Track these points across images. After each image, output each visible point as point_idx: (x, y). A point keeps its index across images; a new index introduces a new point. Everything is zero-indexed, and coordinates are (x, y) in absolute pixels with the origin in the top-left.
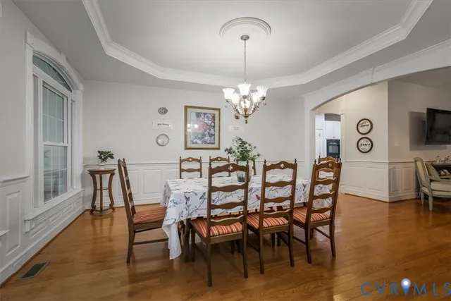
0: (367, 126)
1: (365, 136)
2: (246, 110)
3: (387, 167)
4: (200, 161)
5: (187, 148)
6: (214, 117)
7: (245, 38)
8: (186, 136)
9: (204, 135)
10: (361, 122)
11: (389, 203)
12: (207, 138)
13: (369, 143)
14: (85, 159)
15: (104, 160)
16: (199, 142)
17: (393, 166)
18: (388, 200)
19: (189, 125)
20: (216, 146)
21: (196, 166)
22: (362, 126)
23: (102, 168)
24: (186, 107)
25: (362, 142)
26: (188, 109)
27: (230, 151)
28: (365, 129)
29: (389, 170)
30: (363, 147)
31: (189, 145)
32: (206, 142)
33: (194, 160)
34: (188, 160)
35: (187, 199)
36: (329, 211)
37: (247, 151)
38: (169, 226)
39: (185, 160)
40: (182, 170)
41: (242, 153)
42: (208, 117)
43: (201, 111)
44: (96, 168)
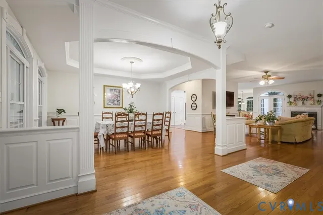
0: (195, 97)
1: (194, 102)
2: (132, 93)
3: (201, 117)
4: (112, 114)
5: (104, 108)
6: (120, 91)
7: (132, 63)
8: (104, 101)
9: (114, 101)
10: (193, 96)
12: (116, 102)
13: (196, 105)
14: (48, 113)
15: (60, 113)
16: (111, 104)
17: (204, 116)
18: (201, 131)
19: (105, 94)
20: (121, 106)
21: (110, 116)
23: (59, 118)
24: (104, 86)
25: (193, 105)
26: (106, 87)
27: (125, 109)
28: (194, 99)
29: (202, 119)
30: (193, 107)
31: (106, 106)
32: (115, 105)
33: (109, 113)
34: (106, 113)
35: (107, 127)
37: (132, 109)
38: (100, 136)
39: (104, 113)
40: (103, 118)
41: (130, 110)
42: (116, 92)
43: (112, 88)
44: (56, 117)
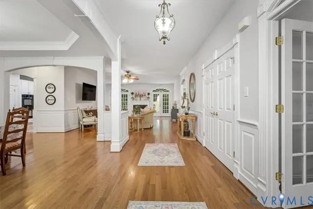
0: (53, 88)
1: (51, 94)
3: (63, 113)
10: (48, 86)
11: (65, 132)
13: (54, 99)
17: (66, 112)
22: (49, 88)
25: (49, 98)
28: (51, 90)
29: (65, 115)
30: (49, 101)
36: (21, 140)
